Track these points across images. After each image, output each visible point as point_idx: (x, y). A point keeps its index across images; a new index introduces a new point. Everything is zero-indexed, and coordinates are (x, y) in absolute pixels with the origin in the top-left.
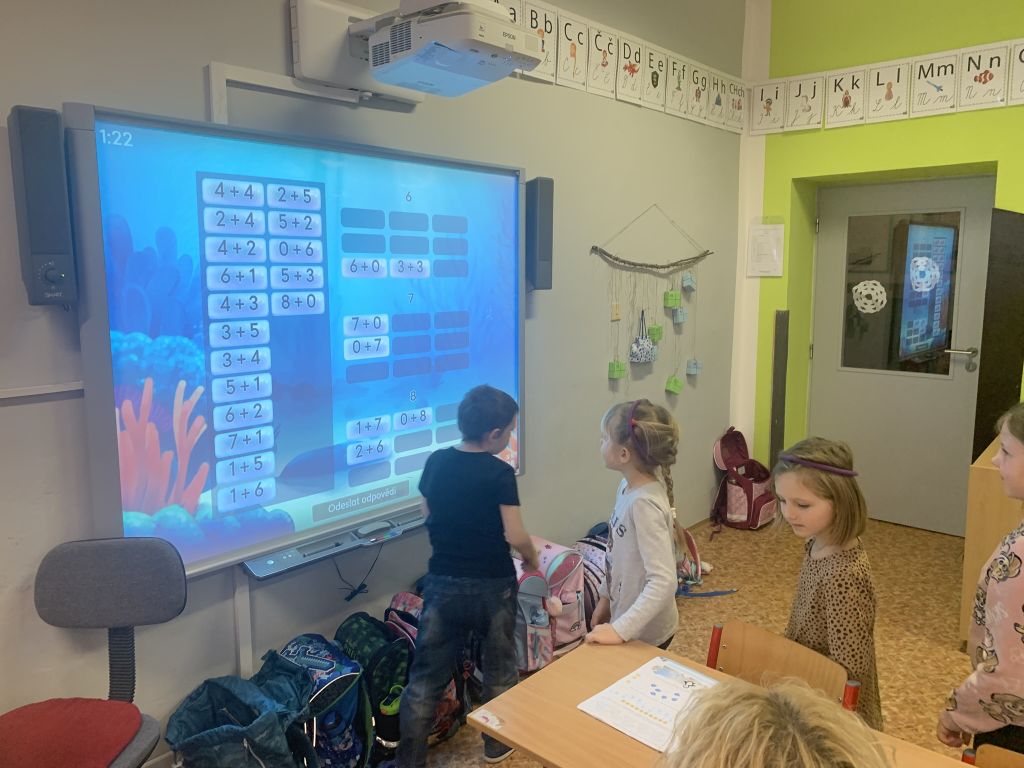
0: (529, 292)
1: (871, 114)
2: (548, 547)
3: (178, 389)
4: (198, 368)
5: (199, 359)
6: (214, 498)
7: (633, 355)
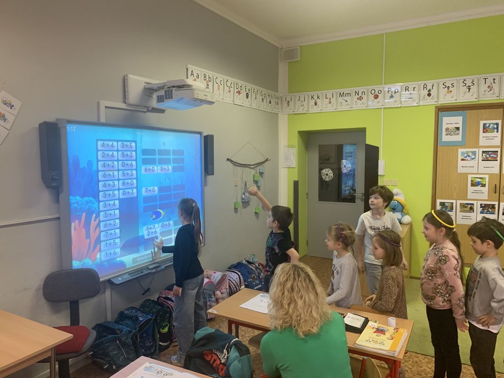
0: (205, 176)
1: (324, 109)
2: (215, 273)
3: (93, 217)
4: (96, 208)
5: (95, 205)
6: (100, 256)
7: (243, 199)
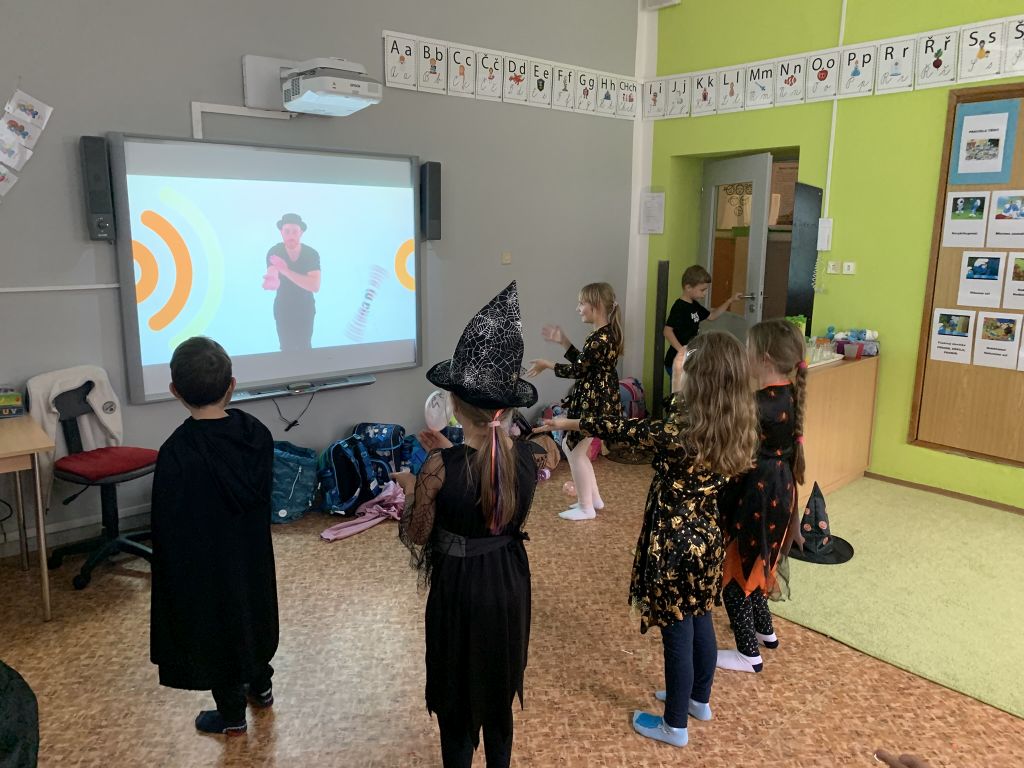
1: (721, 107)
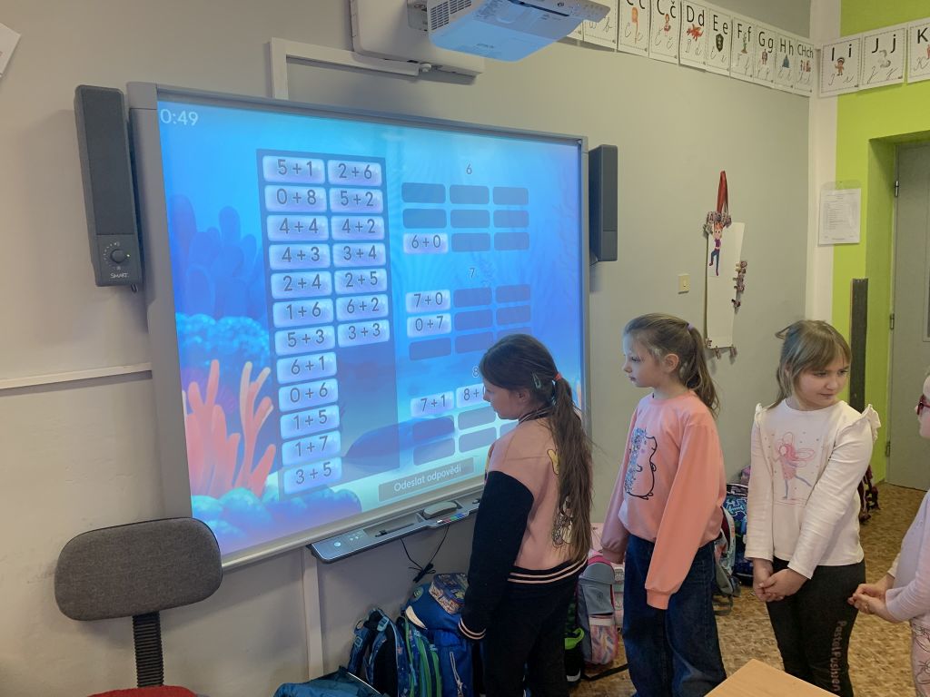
0: (592, 264)
3: (244, 371)
4: (263, 348)
5: (263, 339)
6: (281, 479)
